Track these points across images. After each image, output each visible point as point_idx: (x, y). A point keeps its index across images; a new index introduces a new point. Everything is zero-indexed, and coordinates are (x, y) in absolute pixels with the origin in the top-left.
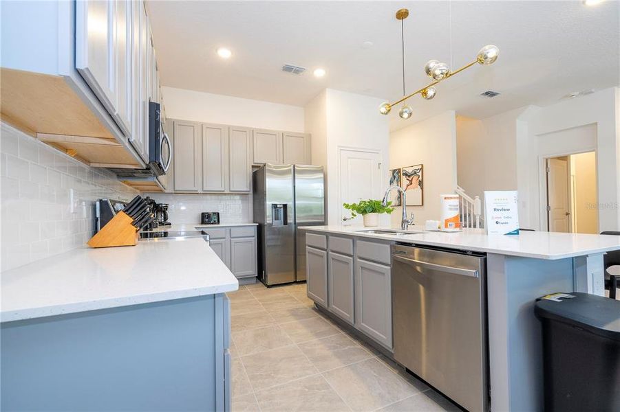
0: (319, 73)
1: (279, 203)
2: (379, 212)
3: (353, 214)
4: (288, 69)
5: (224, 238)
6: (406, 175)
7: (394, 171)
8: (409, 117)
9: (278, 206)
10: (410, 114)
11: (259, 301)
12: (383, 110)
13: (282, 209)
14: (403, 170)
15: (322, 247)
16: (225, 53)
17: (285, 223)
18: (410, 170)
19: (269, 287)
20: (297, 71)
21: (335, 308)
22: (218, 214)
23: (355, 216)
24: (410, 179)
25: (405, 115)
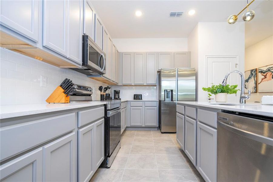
0: (192, 13)
1: (169, 89)
2: (228, 92)
3: (209, 94)
4: (173, 15)
5: (142, 106)
6: (261, 72)
7: (252, 71)
8: (251, 19)
9: (168, 91)
10: (253, 16)
11: (154, 140)
12: (231, 21)
13: (170, 93)
14: (259, 70)
15: (181, 112)
16: (139, 14)
17: (172, 100)
18: (265, 69)
19: (162, 133)
20: (179, 15)
21: (187, 152)
22: (141, 95)
23: (211, 95)
24: (265, 74)
25: (248, 18)
